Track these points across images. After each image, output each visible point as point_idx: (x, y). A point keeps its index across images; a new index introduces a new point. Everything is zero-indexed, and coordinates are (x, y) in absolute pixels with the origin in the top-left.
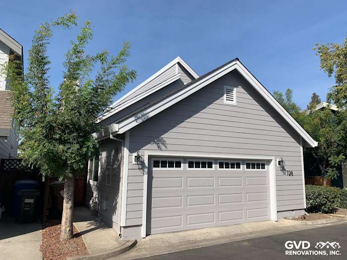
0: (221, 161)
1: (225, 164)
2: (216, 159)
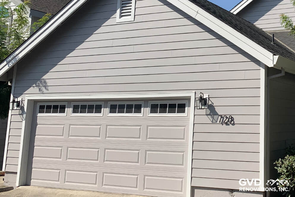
1: (118, 106)
2: (106, 101)
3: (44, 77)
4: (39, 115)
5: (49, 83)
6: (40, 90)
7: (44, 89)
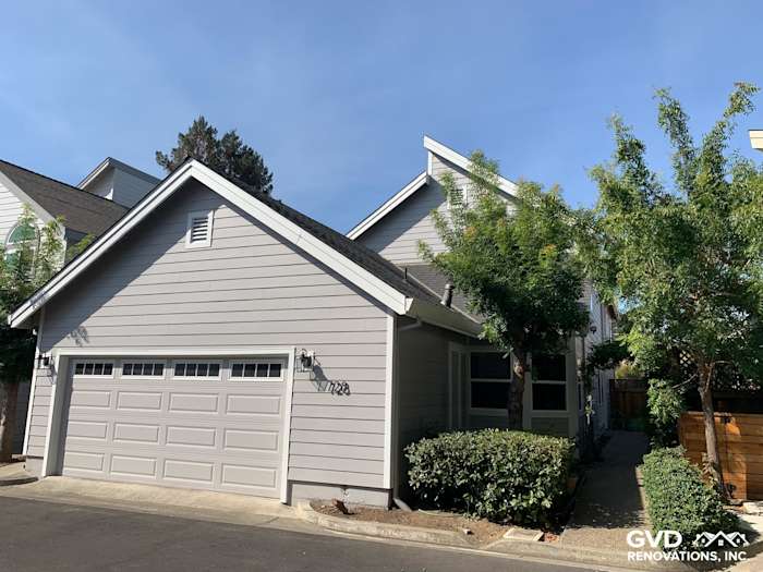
0: (180, 362)
1: (187, 366)
2: (170, 359)
3: (84, 324)
4: (75, 377)
5: (90, 332)
6: (77, 341)
7: (82, 340)
